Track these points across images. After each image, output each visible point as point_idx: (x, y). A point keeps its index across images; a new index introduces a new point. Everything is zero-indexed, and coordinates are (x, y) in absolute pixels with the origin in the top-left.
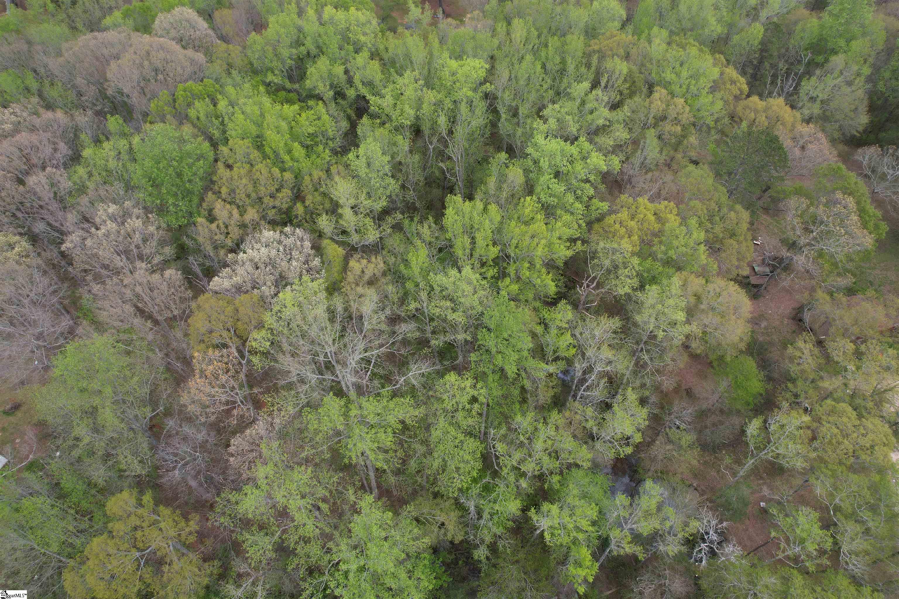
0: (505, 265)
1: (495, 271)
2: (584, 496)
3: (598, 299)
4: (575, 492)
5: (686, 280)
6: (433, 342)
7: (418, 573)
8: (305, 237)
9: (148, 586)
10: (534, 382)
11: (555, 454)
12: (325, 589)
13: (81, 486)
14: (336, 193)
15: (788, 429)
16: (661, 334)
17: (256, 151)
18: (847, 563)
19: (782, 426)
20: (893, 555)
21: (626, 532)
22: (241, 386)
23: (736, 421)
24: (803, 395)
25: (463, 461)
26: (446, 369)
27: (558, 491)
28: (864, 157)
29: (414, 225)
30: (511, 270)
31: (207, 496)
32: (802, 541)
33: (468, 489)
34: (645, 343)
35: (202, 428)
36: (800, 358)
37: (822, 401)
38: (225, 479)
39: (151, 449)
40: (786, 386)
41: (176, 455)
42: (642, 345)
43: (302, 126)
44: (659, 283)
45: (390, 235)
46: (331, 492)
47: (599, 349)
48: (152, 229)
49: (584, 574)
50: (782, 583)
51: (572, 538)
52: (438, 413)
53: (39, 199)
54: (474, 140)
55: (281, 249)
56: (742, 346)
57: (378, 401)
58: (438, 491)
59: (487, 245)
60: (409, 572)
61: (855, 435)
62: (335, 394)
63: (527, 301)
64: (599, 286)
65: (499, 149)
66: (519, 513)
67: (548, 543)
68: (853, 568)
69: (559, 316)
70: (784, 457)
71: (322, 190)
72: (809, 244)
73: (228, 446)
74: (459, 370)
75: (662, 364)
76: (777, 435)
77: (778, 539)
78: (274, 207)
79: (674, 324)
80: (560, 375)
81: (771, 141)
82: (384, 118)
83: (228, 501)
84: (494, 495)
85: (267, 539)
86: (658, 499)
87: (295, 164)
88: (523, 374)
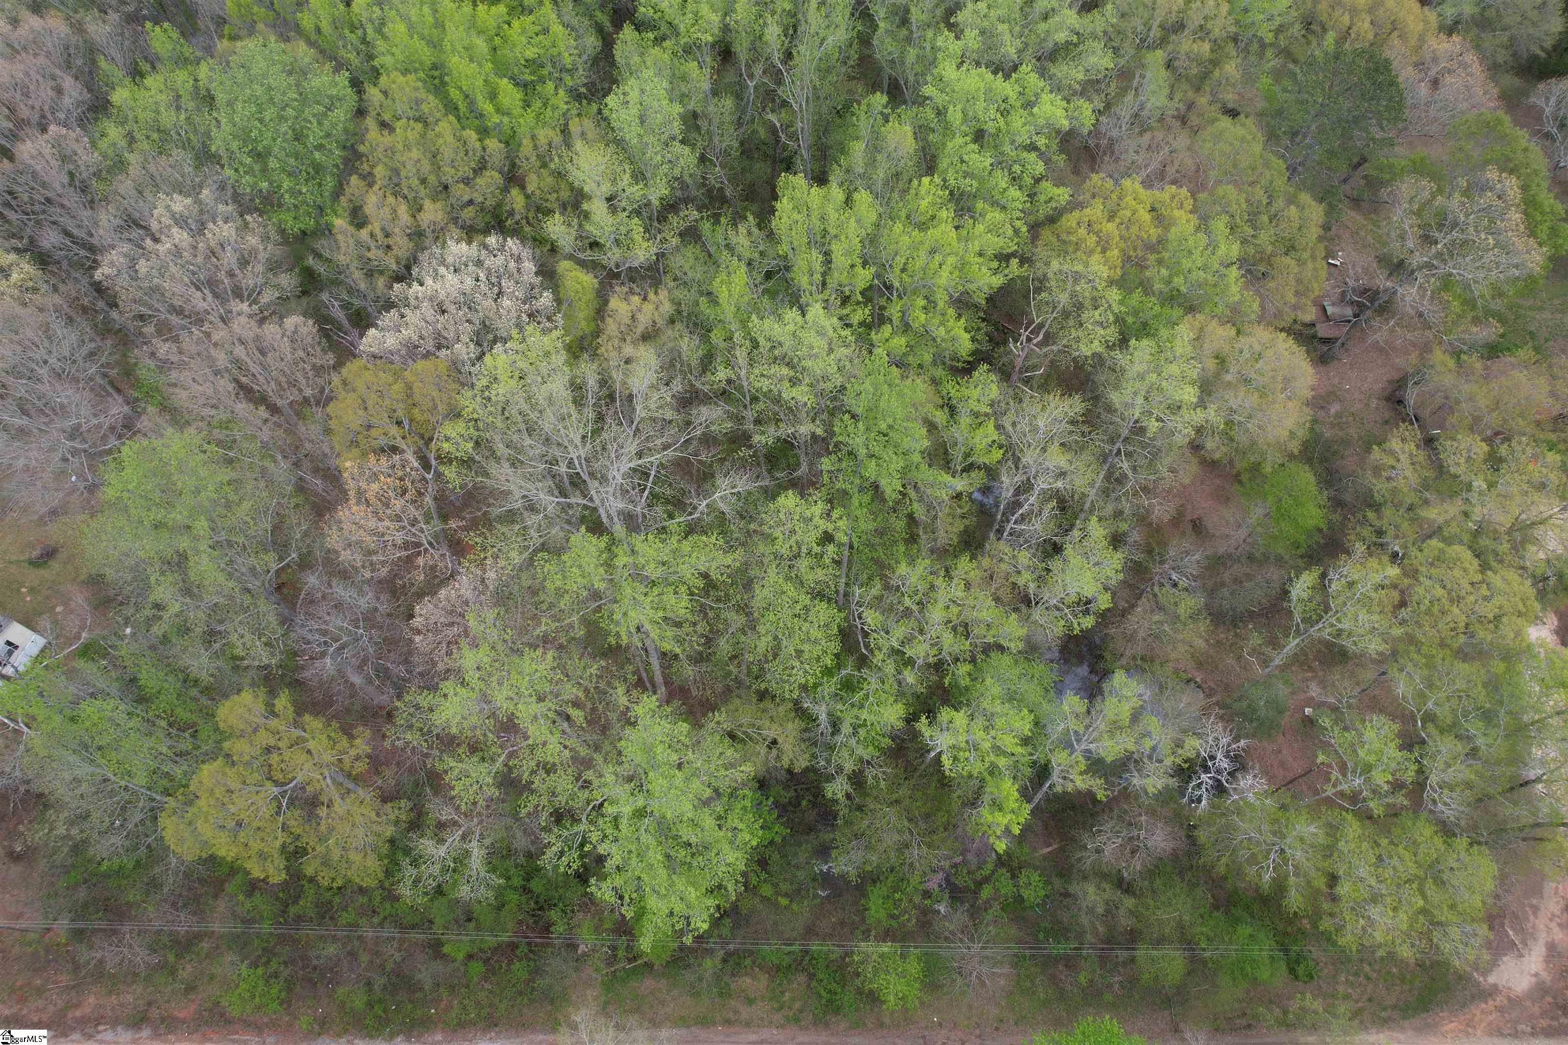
0: (883, 302)
1: (867, 312)
2: (1011, 698)
3: (1047, 362)
4: (996, 690)
5: (1201, 329)
6: (757, 438)
7: (734, 820)
8: (524, 254)
9: (298, 838)
10: (930, 507)
11: (963, 629)
12: (582, 845)
13: (172, 684)
14: (579, 174)
15: (1360, 589)
16: (1153, 426)
17: (431, 98)
18: (1434, 802)
19: (1351, 585)
20: (1512, 789)
21: (1078, 756)
22: (428, 518)
23: (1274, 574)
24: (1391, 532)
25: (809, 640)
26: (780, 486)
27: (967, 689)
28: (1547, 99)
29: (720, 230)
30: (894, 311)
31: (384, 699)
32: (1368, 768)
33: (815, 686)
34: (1126, 439)
35: (366, 588)
36: (1393, 467)
37: (1423, 541)
38: (409, 672)
39: (283, 623)
40: (1364, 517)
41: (324, 633)
42: (1119, 445)
43: (514, 45)
44: (1154, 335)
45: (677, 249)
46: (587, 691)
47: (1044, 450)
48: (253, 240)
49: (1005, 821)
50: (1327, 834)
51: (987, 765)
52: (766, 561)
53: (44, 185)
54: (828, 71)
55: (482, 276)
56: (1294, 447)
57: (663, 541)
58: (766, 690)
59: (852, 266)
60: (719, 818)
61: (1472, 598)
62: (589, 530)
63: (920, 366)
64: (1048, 339)
65: (874, 87)
66: (900, 724)
67: (947, 773)
68: (1443, 808)
69: (975, 393)
70: (1350, 635)
71: (552, 166)
72: (1429, 266)
73: (411, 616)
74: (802, 487)
75: (1152, 477)
76: (1341, 599)
77: (1329, 766)
78: (471, 202)
79: (1175, 408)
80: (977, 496)
81: (1376, 70)
82: (664, 28)
83: (417, 707)
84: (858, 696)
85: (484, 768)
86: (1135, 702)
87: (506, 120)
88: (912, 493)
